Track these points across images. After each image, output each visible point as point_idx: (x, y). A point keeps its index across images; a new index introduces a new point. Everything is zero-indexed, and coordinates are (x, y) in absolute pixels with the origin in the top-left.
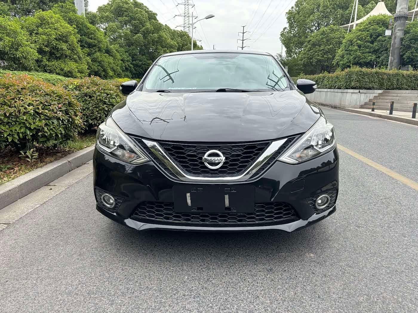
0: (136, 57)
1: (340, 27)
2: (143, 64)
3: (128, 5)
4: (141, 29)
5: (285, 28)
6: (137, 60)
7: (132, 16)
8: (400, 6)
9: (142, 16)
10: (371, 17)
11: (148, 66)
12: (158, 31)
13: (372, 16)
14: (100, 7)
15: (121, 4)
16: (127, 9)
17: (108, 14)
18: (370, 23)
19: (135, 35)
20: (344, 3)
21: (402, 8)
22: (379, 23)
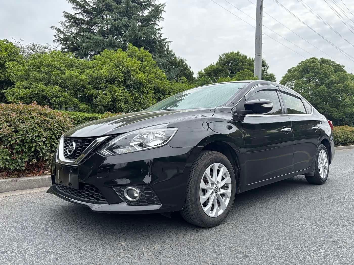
0: (319, 105)
2: (326, 111)
3: (314, 63)
4: (325, 81)
6: (319, 108)
7: (318, 71)
9: (328, 70)
11: (331, 113)
12: (344, 81)
14: (289, 69)
15: (308, 64)
16: (313, 67)
17: (296, 73)
19: (319, 87)
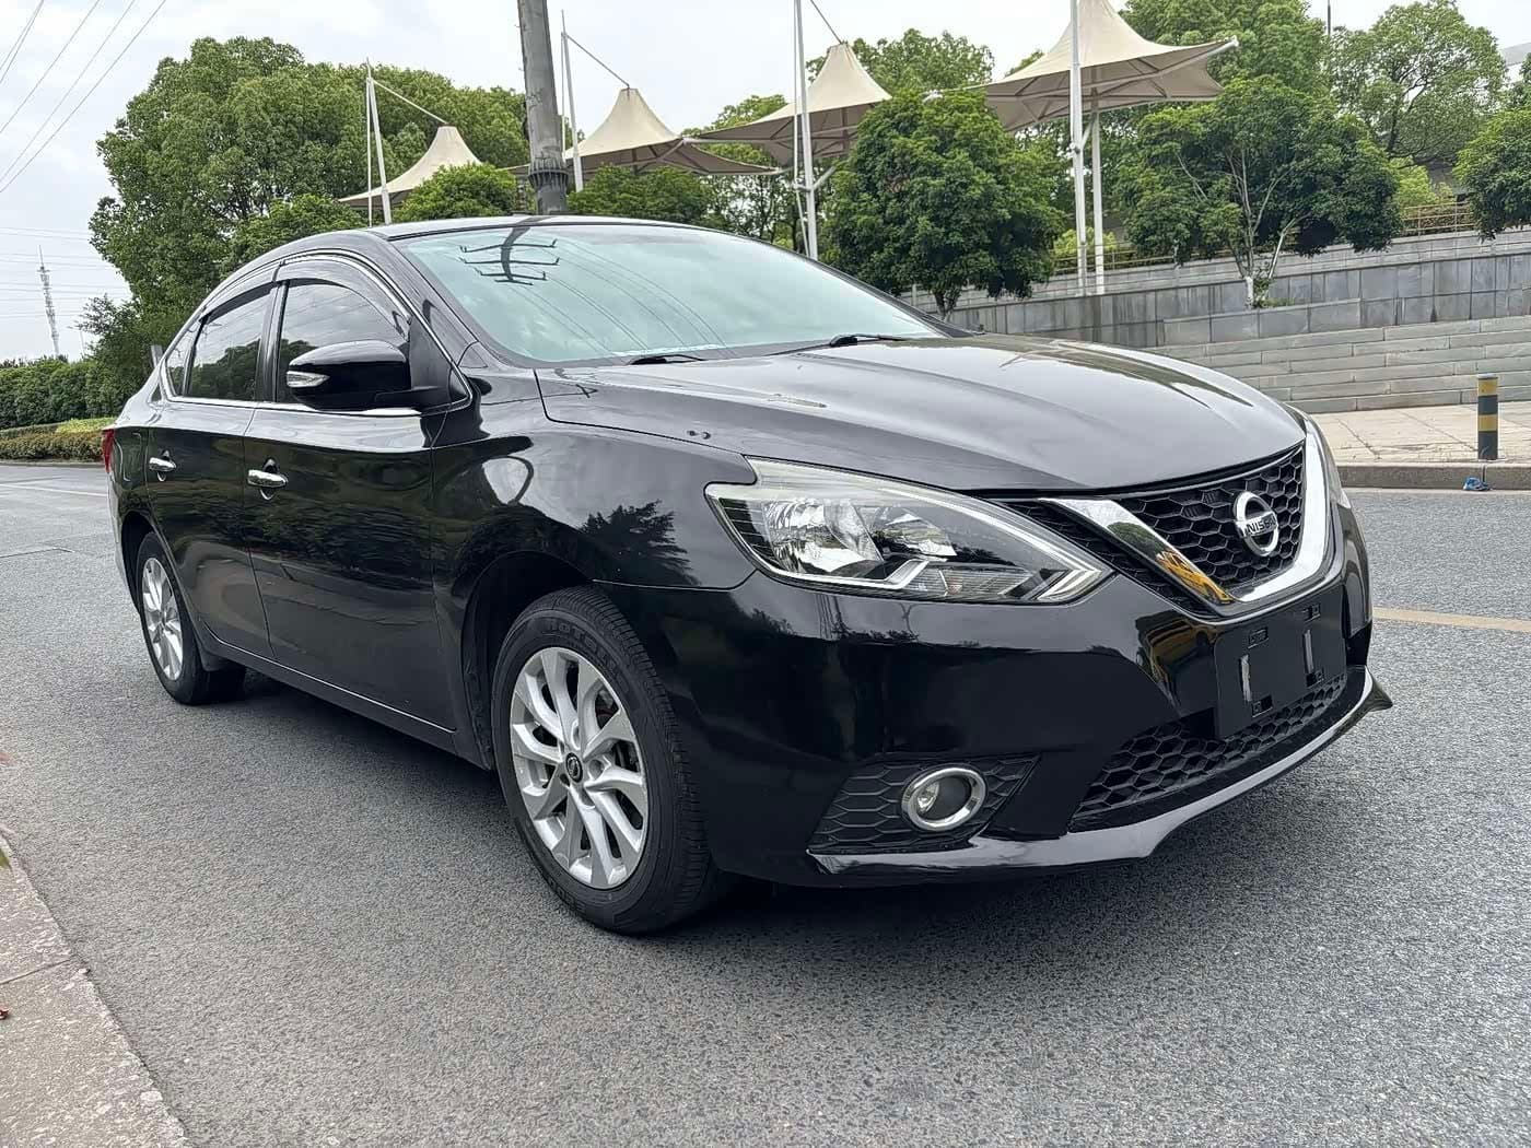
1: (341, 200)
5: (106, 202)
8: (540, 139)
10: (444, 171)
13: (447, 168)
18: (448, 191)
20: (321, 122)
21: (546, 148)
22: (478, 194)
